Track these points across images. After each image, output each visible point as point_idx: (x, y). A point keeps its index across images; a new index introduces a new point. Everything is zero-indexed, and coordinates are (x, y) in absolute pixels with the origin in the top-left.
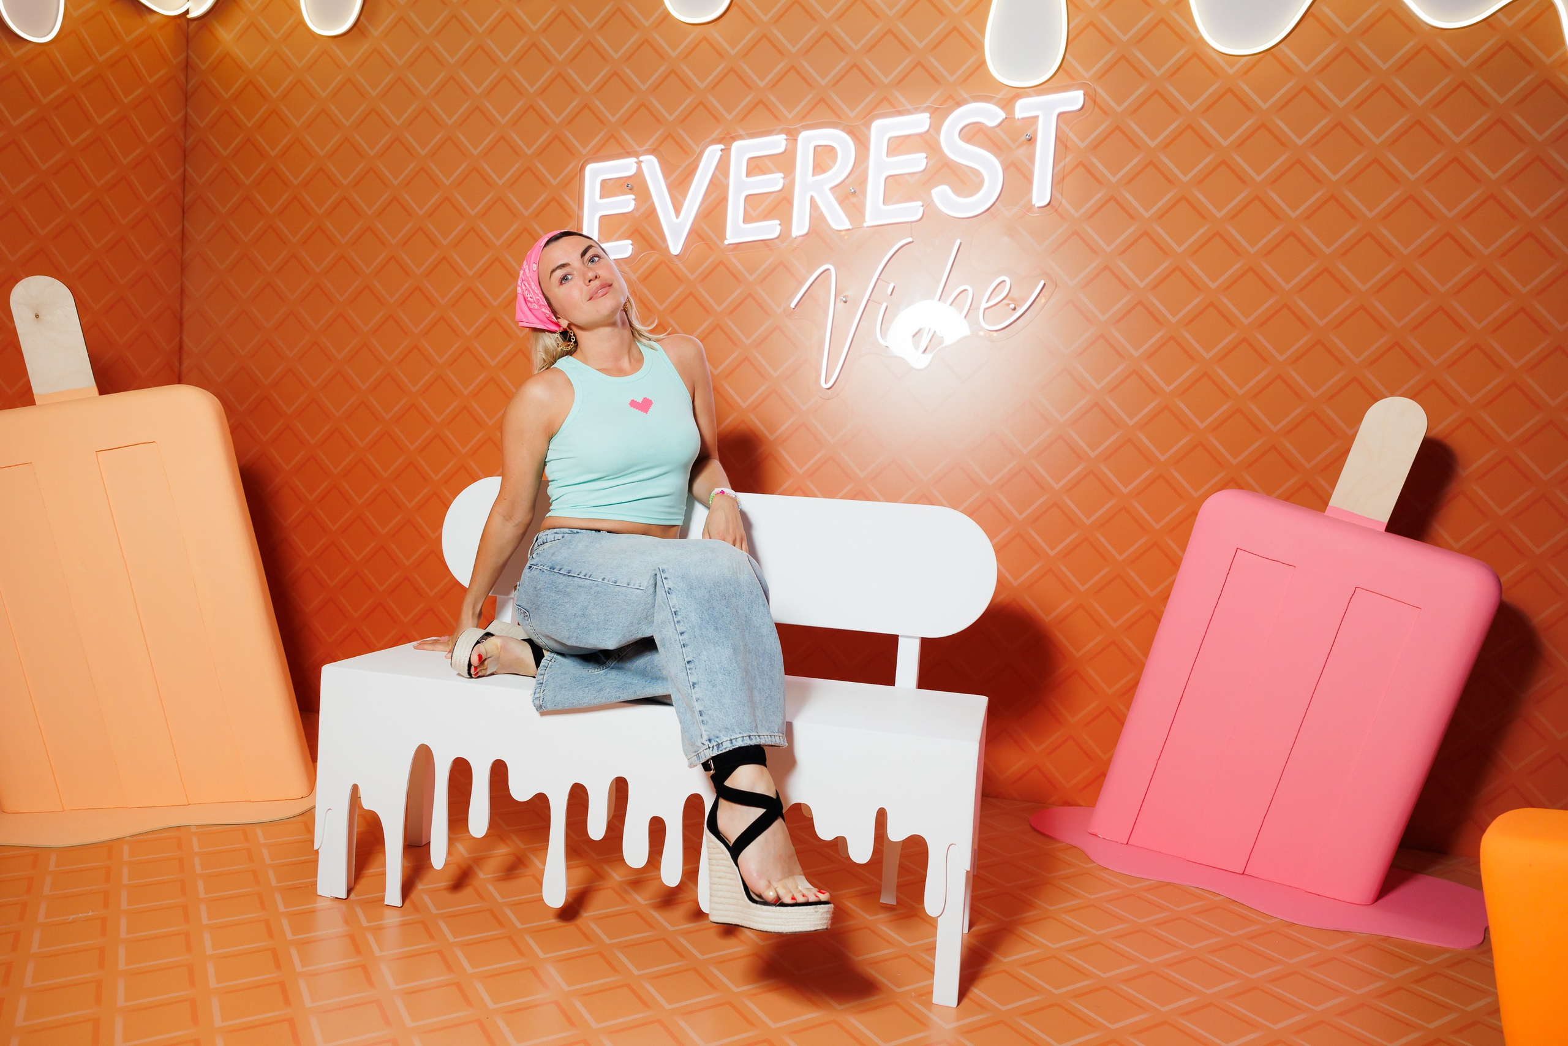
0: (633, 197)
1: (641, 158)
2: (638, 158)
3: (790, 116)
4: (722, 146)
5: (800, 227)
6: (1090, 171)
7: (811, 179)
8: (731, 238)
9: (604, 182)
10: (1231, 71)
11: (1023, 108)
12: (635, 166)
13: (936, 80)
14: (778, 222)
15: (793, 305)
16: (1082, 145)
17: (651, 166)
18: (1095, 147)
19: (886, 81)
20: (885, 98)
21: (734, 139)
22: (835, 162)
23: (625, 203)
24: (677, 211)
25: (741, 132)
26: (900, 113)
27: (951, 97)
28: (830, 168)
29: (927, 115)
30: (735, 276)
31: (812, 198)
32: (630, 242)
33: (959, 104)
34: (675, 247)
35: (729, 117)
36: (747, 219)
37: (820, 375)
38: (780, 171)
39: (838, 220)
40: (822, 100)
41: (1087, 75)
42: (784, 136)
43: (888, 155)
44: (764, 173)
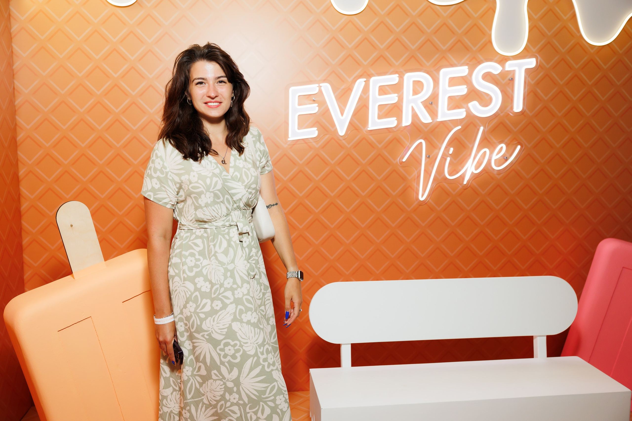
0: (317, 105)
1: (321, 85)
2: (319, 84)
3: (397, 64)
4: (365, 79)
5: (407, 121)
6: (536, 94)
7: (411, 97)
8: (371, 127)
9: (299, 96)
10: (592, 51)
11: (509, 66)
12: (318, 89)
13: (467, 49)
14: (395, 118)
15: (404, 160)
16: (533, 83)
17: (327, 88)
18: (538, 83)
19: (444, 48)
20: (444, 57)
21: (369, 76)
22: (422, 89)
23: (313, 108)
24: (342, 114)
25: (373, 72)
26: (452, 65)
27: (474, 58)
28: (420, 93)
29: (467, 67)
30: (371, 144)
31: (412, 107)
32: (316, 129)
33: (480, 63)
34: (342, 131)
35: (365, 63)
36: (380, 117)
37: (417, 194)
38: (395, 93)
39: (426, 118)
40: (413, 56)
41: (534, 50)
42: (397, 75)
43: (450, 86)
44: (386, 94)
